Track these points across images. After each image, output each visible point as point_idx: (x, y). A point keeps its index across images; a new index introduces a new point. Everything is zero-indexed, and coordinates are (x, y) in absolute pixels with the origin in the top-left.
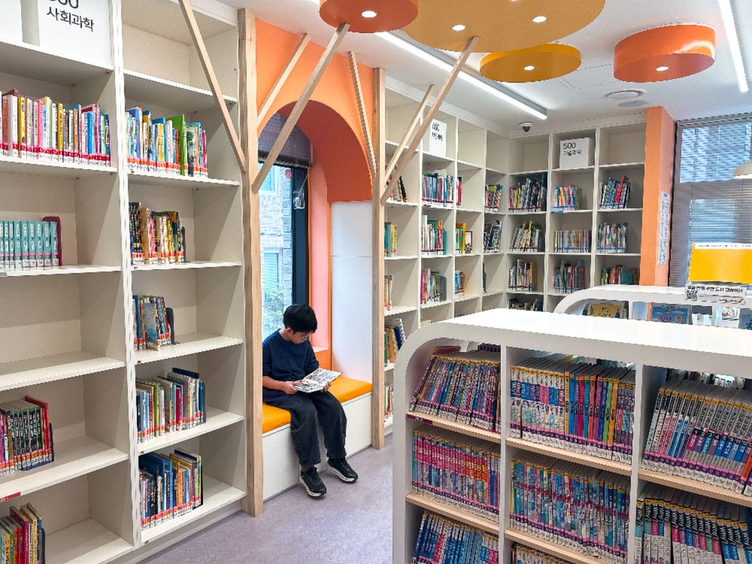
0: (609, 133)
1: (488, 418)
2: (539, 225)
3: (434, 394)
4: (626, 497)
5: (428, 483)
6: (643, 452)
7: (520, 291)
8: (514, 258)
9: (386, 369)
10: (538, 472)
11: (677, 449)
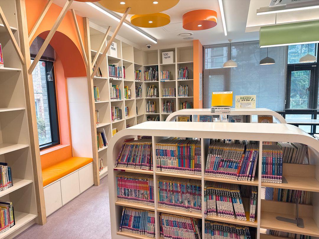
0: (180, 49)
1: (148, 165)
2: (156, 86)
3: (125, 159)
4: (200, 188)
5: (124, 196)
6: (205, 170)
7: (150, 113)
8: (148, 100)
9: (99, 151)
10: (168, 184)
11: (216, 168)
